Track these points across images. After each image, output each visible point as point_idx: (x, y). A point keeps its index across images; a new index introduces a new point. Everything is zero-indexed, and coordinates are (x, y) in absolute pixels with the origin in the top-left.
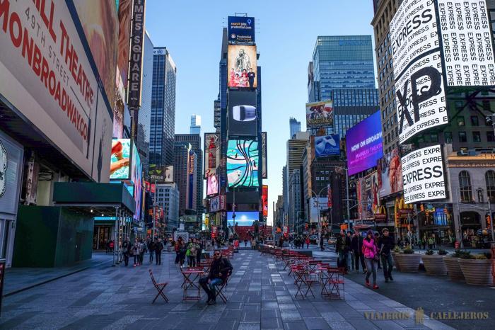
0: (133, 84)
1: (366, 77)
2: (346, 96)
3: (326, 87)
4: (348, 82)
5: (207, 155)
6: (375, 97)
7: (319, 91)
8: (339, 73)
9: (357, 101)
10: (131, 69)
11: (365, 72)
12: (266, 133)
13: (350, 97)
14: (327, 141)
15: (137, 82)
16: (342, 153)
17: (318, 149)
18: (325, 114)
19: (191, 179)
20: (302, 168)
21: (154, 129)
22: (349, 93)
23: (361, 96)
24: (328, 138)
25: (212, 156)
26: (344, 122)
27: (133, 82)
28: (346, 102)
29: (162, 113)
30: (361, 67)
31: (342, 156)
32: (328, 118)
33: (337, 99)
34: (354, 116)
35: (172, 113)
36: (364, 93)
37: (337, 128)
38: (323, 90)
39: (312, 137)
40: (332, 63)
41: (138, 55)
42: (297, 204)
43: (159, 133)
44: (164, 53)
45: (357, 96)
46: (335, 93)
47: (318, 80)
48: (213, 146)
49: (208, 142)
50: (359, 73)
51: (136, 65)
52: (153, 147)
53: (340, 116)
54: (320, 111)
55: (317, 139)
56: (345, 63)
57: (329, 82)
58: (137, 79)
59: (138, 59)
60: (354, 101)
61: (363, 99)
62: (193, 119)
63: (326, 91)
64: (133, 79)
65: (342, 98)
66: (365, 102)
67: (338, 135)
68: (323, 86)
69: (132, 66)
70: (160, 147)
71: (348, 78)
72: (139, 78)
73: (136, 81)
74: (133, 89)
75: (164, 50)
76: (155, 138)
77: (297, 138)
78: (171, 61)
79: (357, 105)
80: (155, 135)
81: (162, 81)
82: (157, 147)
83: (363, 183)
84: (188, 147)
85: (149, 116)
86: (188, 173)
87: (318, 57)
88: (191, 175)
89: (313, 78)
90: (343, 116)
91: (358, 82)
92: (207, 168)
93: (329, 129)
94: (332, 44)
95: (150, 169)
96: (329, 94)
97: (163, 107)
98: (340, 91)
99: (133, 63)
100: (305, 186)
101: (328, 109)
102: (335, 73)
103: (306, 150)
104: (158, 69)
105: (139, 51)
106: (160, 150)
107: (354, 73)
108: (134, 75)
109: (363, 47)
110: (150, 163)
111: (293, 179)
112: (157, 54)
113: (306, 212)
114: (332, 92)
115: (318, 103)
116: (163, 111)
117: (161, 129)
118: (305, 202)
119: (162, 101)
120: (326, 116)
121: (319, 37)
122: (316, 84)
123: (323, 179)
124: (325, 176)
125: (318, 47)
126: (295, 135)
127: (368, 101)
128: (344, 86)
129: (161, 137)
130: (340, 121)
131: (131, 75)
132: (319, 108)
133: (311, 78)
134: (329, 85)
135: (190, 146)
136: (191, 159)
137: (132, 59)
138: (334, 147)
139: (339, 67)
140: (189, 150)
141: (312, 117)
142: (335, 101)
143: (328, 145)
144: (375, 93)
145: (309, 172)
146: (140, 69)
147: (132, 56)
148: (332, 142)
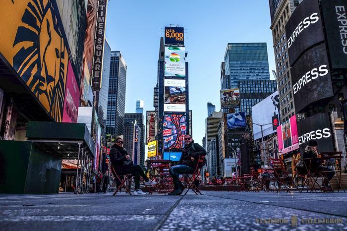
0: (96, 72)
1: (263, 72)
2: (249, 85)
3: (235, 79)
4: (250, 76)
5: (148, 126)
6: (270, 86)
7: (229, 82)
8: (244, 69)
9: (257, 89)
10: (95, 61)
11: (262, 69)
12: (191, 111)
13: (252, 86)
14: (236, 117)
15: (99, 71)
16: (247, 126)
17: (230, 123)
18: (234, 98)
19: (136, 146)
20: (217, 137)
21: (110, 109)
22: (251, 83)
23: (259, 86)
24: (237, 115)
25: (152, 128)
26: (248, 104)
27: (96, 71)
28: (249, 90)
29: (116, 97)
30: (259, 65)
31: (247, 128)
32: (236, 100)
33: (242, 87)
34: (255, 100)
35: (123, 98)
36: (262, 83)
37: (243, 108)
38: (232, 81)
39: (225, 114)
40: (239, 62)
41: (100, 52)
42: (214, 164)
43: (113, 112)
44: (118, 55)
45: (257, 86)
46: (241, 83)
47: (229, 74)
48: (152, 120)
49: (149, 117)
50: (258, 69)
51: (98, 59)
52: (109, 122)
53: (245, 100)
54: (230, 96)
55: (229, 115)
56: (248, 62)
57: (236, 76)
58: (99, 69)
59: (100, 55)
60: (254, 89)
61: (261, 87)
62: (138, 103)
63: (235, 82)
64: (96, 69)
65: (246, 87)
66: (262, 90)
67: (244, 113)
68: (232, 78)
69: (95, 59)
70: (114, 122)
71: (250, 72)
72: (100, 68)
73: (97, 70)
74: (95, 76)
75: (118, 53)
76: (111, 116)
77: (213, 116)
78: (123, 61)
79: (257, 92)
80: (111, 113)
81: (116, 76)
82: (112, 122)
83: (266, 145)
84: (134, 122)
85: (107, 100)
86: (134, 141)
87: (228, 57)
88: (136, 143)
89: (224, 73)
90: (247, 100)
91: (257, 75)
92: (148, 136)
93: (237, 109)
94: (238, 49)
95: (107, 138)
96: (236, 84)
97: (117, 94)
98: (244, 82)
99: (96, 57)
100: (220, 150)
101: (236, 94)
102: (241, 69)
103: (221, 124)
104: (114, 66)
105: (100, 48)
106: (114, 124)
107: (254, 69)
108: (96, 65)
109: (261, 51)
110: (107, 133)
111: (210, 146)
112: (113, 56)
113: (221, 170)
114: (239, 83)
115: (229, 90)
116: (117, 96)
117: (115, 109)
118: (220, 162)
119: (116, 89)
120: (235, 99)
121: (229, 44)
122: (227, 77)
123: (233, 144)
124: (235, 142)
125: (228, 51)
126: (212, 115)
127: (265, 89)
128: (247, 78)
129: (115, 114)
130: (245, 103)
131: (95, 66)
132: (229, 94)
133: (223, 73)
134: (237, 78)
135: (136, 122)
136: (136, 131)
137: (96, 55)
138: (241, 121)
139: (243, 65)
140: (135, 125)
141: (225, 100)
142: (241, 89)
143: (237, 120)
144: (270, 83)
145: (223, 139)
146: (101, 62)
147: (96, 52)
148: (240, 117)
